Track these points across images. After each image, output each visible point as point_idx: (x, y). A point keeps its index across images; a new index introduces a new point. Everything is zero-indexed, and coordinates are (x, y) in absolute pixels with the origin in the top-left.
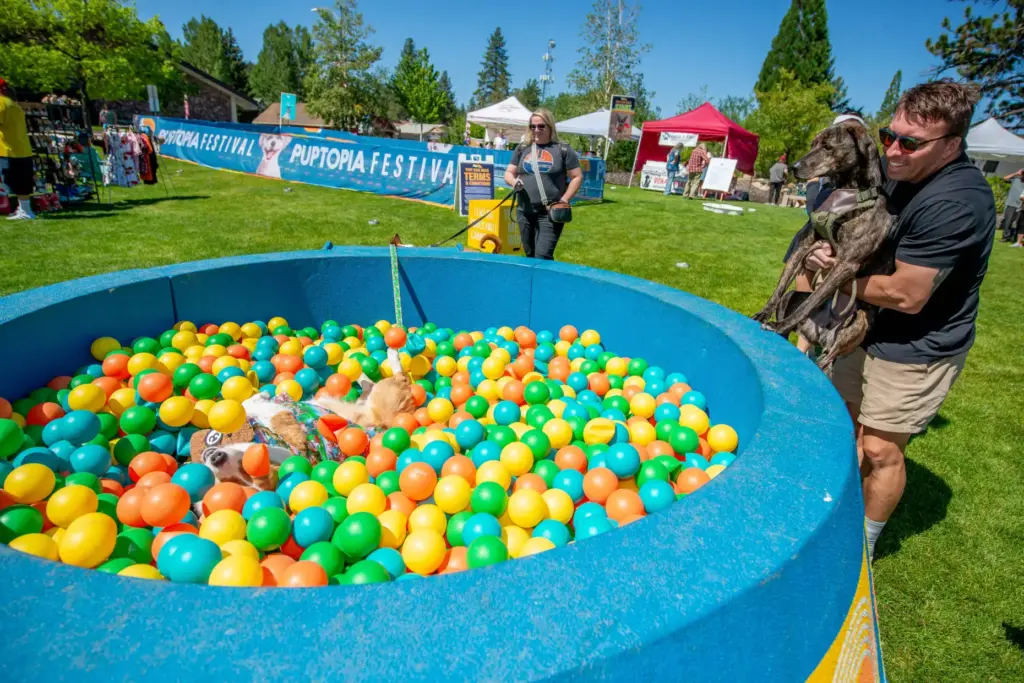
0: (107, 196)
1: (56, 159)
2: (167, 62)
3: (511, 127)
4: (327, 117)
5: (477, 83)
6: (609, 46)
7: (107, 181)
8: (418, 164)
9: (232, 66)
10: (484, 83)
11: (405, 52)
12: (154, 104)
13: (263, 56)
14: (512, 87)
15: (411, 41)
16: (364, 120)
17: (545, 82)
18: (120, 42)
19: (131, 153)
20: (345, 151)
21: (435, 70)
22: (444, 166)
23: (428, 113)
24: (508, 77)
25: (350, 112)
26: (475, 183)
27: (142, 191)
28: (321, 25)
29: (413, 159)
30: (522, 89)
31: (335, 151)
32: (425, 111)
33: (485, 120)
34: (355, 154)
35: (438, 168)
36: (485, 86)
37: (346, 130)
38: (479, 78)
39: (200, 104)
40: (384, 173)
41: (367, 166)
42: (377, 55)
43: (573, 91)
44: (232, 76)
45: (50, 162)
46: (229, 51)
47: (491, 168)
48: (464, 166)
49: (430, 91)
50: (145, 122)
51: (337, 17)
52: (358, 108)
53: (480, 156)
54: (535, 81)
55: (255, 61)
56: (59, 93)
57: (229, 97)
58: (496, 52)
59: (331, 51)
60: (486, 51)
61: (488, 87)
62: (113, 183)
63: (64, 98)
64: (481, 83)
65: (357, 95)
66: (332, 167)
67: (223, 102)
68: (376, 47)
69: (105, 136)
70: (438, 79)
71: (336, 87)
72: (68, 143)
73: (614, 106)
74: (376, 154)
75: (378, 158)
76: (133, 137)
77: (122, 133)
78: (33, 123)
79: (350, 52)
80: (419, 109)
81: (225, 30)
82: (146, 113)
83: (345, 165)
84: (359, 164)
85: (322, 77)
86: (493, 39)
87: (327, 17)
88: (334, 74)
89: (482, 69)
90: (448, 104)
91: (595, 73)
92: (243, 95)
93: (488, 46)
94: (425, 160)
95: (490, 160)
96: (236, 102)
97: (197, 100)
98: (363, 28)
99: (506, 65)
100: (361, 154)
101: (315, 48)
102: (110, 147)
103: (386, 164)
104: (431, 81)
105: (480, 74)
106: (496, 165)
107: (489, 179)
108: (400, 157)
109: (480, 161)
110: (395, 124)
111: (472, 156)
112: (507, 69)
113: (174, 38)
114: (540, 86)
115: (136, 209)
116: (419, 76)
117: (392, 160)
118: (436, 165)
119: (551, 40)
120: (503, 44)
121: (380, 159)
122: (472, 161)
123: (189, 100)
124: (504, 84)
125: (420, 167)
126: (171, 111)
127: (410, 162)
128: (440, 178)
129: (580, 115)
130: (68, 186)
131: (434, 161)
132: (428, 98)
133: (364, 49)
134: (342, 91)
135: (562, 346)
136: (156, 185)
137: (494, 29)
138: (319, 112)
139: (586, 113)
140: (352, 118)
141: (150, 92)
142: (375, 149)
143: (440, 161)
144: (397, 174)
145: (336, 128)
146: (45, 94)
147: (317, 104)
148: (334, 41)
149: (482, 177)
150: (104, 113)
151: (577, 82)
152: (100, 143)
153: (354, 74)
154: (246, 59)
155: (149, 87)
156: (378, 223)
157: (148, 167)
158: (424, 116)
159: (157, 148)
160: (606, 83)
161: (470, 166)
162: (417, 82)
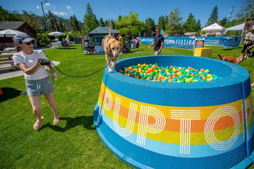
0: (132, 50)
1: (126, 45)
2: (143, 27)
3: (214, 31)
4: (169, 34)
5: (208, 21)
6: (252, 4)
7: (132, 48)
8: (186, 41)
9: (153, 26)
10: (210, 20)
11: (189, 16)
12: (140, 35)
13: (158, 24)
14: (218, 20)
15: (191, 14)
16: (177, 33)
17: (229, 17)
18: (136, 25)
19: (135, 43)
20: (171, 40)
21: (195, 20)
22: (192, 42)
23: (192, 30)
24: (217, 18)
25: (174, 32)
26: (198, 45)
27: (136, 49)
28: (170, 15)
29: (185, 40)
30: (221, 20)
31: (169, 40)
32: (191, 29)
33: (207, 30)
34: (173, 40)
35: (191, 42)
36: (210, 21)
37: (173, 36)
38: (209, 19)
39: (147, 34)
40: (179, 44)
41: (175, 43)
42: (182, 19)
43: (237, 19)
44: (153, 28)
45: (125, 45)
46: (153, 23)
47: (203, 41)
48: (196, 41)
49: (193, 25)
50: (138, 38)
51: (174, 12)
52: (176, 31)
53: (201, 38)
54: (226, 17)
55: (157, 24)
56: (127, 35)
57: (152, 32)
58: (215, 12)
59: (172, 20)
60: (212, 12)
61: (211, 21)
62: (133, 48)
63: (128, 35)
64: (209, 21)
65: (176, 28)
66: (168, 43)
67: (151, 33)
68: (181, 17)
69: (133, 41)
70: (196, 22)
71: (172, 27)
72: (128, 42)
73: (247, 21)
74: (177, 40)
75: (177, 41)
76: (136, 41)
77: (135, 40)
78: (124, 40)
79: (176, 19)
80: (190, 29)
81: (153, 19)
82: (139, 36)
83: (171, 43)
84: (174, 42)
85: (169, 25)
86: (214, 9)
87: (172, 13)
88: (172, 24)
89: (210, 17)
90: (199, 27)
91: (245, 13)
92: (154, 31)
93: (213, 11)
94: (188, 40)
95: (203, 39)
96: (153, 33)
97: (146, 33)
98: (179, 13)
99: (217, 15)
100: (174, 40)
101: (169, 20)
102: (133, 42)
103: (179, 42)
104: (194, 22)
105: (209, 18)
106: (205, 40)
107: (203, 43)
108: (182, 40)
109: (201, 40)
110: (184, 33)
111: (199, 39)
112: (217, 16)
113: (144, 23)
114: (228, 19)
115: (135, 52)
116: (191, 22)
117: (180, 41)
118: (190, 41)
119: (233, 5)
120: (217, 9)
121: (178, 41)
122: (199, 40)
123: (145, 33)
124: (216, 20)
125: (187, 42)
126: (142, 36)
127: (184, 41)
128: (191, 44)
129: (238, 25)
130: (127, 49)
131: (190, 40)
132: (192, 27)
133: (179, 18)
134: (173, 28)
135: (200, 72)
136: (138, 48)
137: (215, 6)
138: (168, 33)
139: (240, 24)
140: (174, 33)
141: (139, 33)
142: (177, 39)
143: (191, 40)
144: (182, 44)
145: (171, 35)
146: (125, 35)
147: (168, 31)
148: (173, 18)
149: (201, 43)
150: (133, 37)
151: (238, 16)
152: (132, 42)
153: (176, 24)
154: (155, 24)
155: (139, 32)
156: (175, 54)
157: (138, 45)
158: (191, 31)
159: (139, 42)
160: (249, 15)
161: (198, 41)
162: (190, 23)
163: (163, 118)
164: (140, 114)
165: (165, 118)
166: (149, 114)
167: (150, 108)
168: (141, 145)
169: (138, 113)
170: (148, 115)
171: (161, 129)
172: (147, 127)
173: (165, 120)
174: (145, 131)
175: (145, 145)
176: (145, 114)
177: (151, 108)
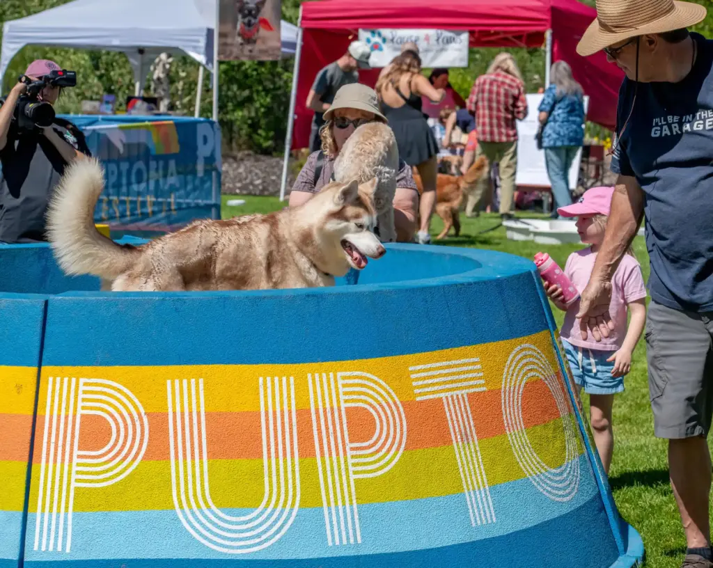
163: (395, 403)
164: (314, 417)
165: (401, 402)
166: (346, 401)
167: (344, 378)
168: (349, 546)
169: (303, 415)
170: (343, 406)
171: (398, 449)
172: (353, 457)
173: (401, 409)
174: (348, 477)
175: (363, 537)
176: (332, 409)
177: (349, 378)
